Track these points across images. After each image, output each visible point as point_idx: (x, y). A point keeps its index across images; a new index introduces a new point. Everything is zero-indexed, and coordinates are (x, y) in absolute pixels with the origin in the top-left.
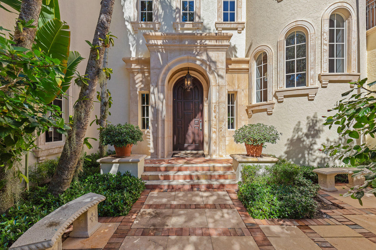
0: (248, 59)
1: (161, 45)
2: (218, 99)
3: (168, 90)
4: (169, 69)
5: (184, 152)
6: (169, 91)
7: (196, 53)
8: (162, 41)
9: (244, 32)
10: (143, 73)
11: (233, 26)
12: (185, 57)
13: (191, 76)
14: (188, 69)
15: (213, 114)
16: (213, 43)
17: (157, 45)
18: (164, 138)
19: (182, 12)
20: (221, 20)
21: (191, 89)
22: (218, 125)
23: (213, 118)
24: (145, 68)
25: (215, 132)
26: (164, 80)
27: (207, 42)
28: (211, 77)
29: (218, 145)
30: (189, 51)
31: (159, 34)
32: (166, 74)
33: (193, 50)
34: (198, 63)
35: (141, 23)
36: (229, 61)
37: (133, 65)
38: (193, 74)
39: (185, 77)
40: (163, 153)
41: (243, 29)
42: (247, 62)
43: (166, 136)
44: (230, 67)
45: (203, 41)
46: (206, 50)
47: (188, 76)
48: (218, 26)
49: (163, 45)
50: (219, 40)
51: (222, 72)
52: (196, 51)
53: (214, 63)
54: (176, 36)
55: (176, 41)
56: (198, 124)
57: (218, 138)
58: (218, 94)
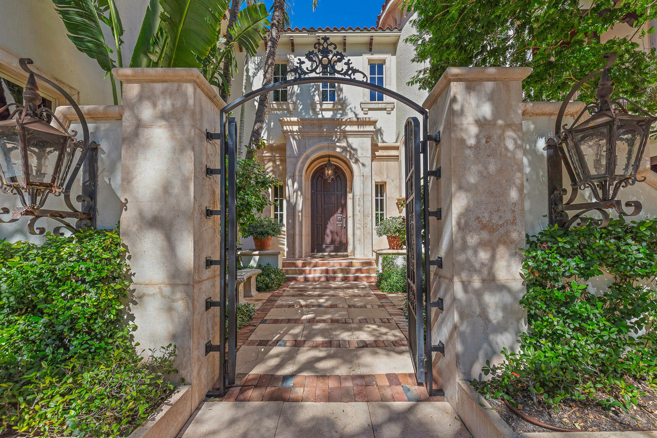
0: (397, 144)
1: (297, 132)
2: (362, 192)
3: (305, 181)
4: (307, 158)
5: (321, 254)
6: (307, 182)
7: (336, 140)
8: (297, 127)
9: (394, 112)
10: (274, 162)
11: (380, 106)
12: (325, 144)
13: (332, 165)
14: (329, 156)
15: (357, 208)
16: (355, 128)
17: (292, 132)
18: (302, 235)
19: (321, 89)
20: (367, 99)
21: (332, 179)
22: (362, 220)
23: (357, 212)
24: (277, 155)
25: (359, 228)
26: (302, 170)
27: (348, 128)
28: (354, 166)
29: (363, 243)
30: (328, 138)
31: (294, 119)
32: (303, 163)
33: (332, 137)
34: (338, 150)
35: (273, 104)
36: (375, 147)
37: (265, 152)
38: (334, 161)
39: (325, 165)
40: (301, 252)
41: (392, 109)
42: (397, 148)
43: (304, 233)
44: (377, 154)
45: (343, 127)
46: (345, 137)
47: (329, 164)
48: (363, 106)
49: (300, 131)
50: (361, 125)
51: (368, 161)
52: (336, 137)
53: (355, 150)
54: (315, 122)
55: (315, 127)
56: (341, 220)
57: (362, 235)
58: (362, 185)
